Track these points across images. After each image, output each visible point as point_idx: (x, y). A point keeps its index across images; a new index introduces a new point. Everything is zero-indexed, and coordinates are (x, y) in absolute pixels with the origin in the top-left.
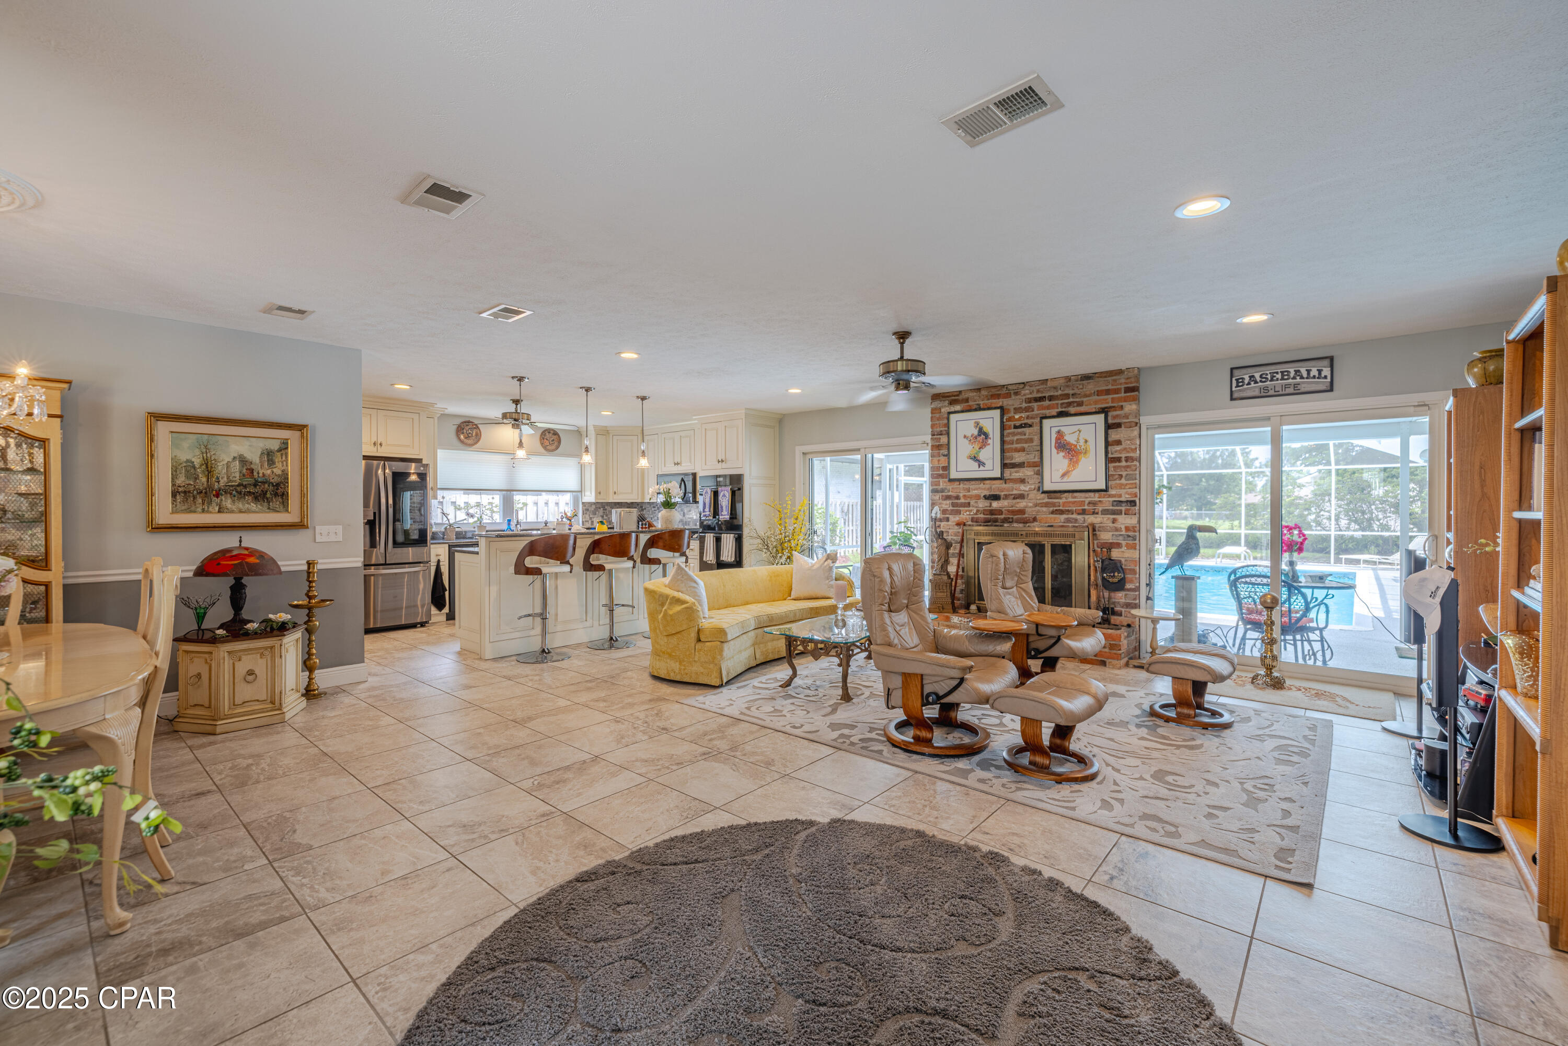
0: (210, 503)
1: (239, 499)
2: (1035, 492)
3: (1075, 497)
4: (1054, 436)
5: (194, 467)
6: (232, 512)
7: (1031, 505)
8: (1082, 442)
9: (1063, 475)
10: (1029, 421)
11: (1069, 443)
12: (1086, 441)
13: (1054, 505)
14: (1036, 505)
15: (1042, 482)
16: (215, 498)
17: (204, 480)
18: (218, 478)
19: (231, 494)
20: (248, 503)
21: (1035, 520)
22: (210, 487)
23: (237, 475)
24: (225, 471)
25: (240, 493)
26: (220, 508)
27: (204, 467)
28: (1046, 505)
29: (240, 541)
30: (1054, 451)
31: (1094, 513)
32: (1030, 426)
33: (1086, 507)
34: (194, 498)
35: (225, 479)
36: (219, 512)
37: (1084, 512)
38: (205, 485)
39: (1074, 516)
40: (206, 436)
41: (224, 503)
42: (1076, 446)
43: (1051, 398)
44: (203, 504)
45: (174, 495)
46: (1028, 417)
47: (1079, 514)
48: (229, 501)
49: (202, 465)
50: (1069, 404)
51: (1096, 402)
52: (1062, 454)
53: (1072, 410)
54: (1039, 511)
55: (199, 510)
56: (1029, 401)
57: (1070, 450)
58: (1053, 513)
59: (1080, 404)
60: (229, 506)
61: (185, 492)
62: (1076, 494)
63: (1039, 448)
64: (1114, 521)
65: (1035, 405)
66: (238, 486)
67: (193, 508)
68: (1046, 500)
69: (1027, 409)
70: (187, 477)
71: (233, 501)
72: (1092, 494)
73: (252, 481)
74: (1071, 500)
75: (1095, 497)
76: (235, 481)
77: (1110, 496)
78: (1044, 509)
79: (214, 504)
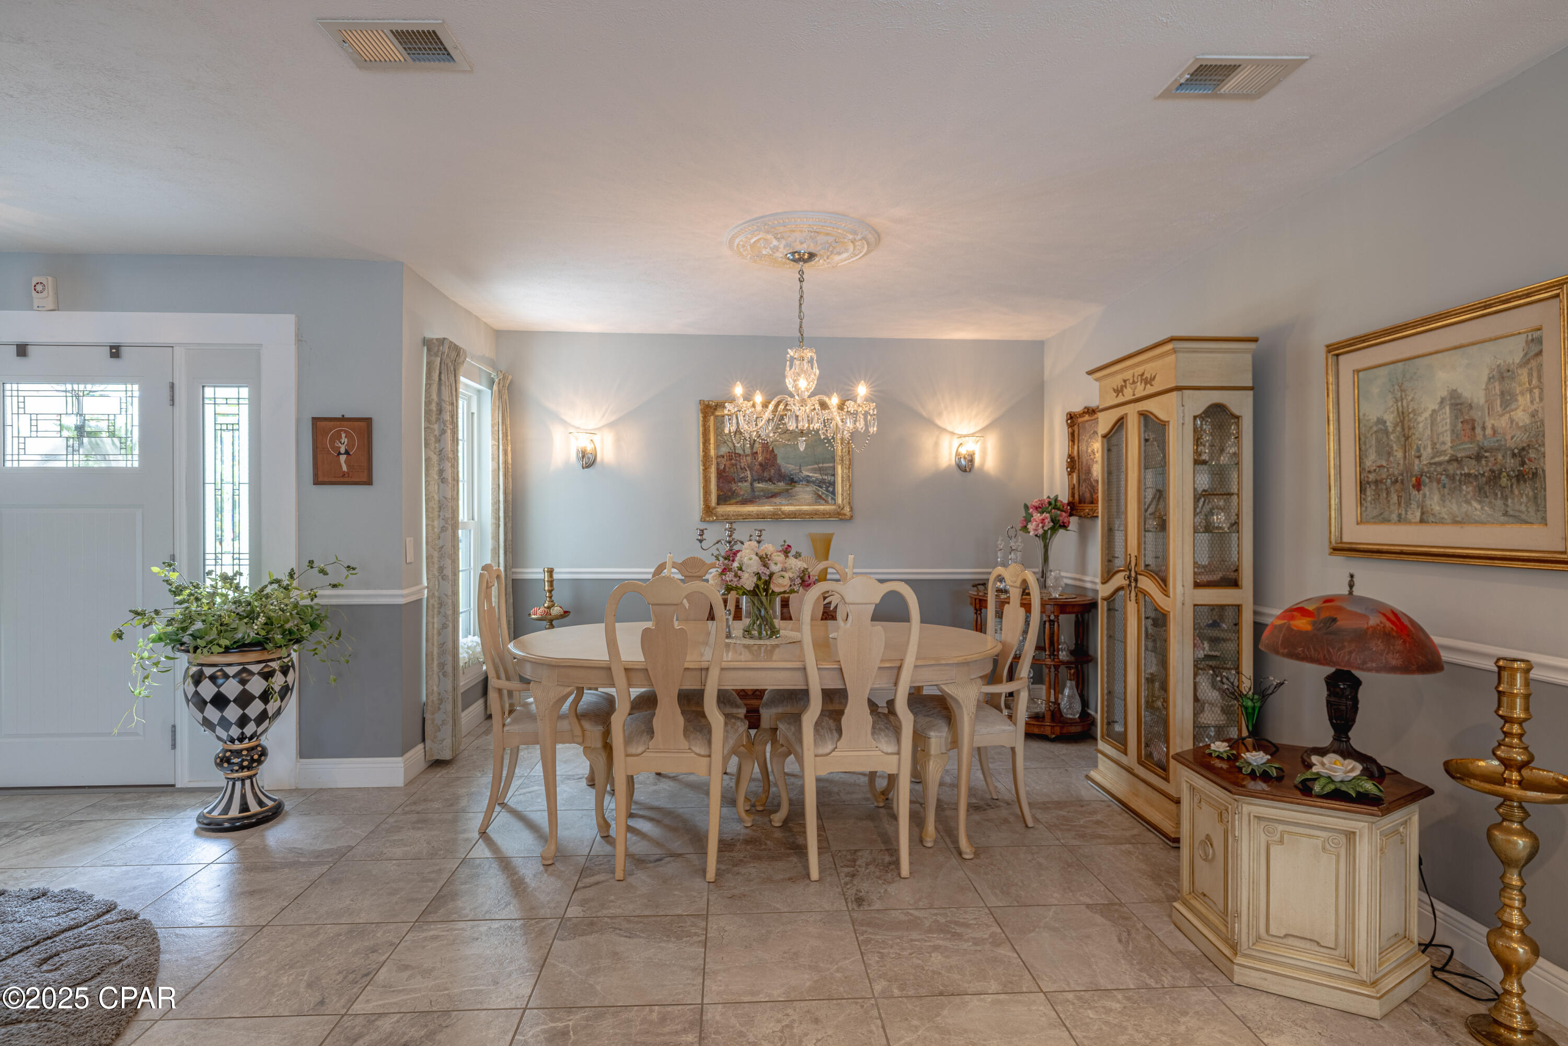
0: (1408, 504)
1: (1452, 491)
5: (1386, 432)
6: (1441, 522)
16: (1415, 492)
17: (1399, 455)
18: (1418, 450)
19: (1439, 481)
20: (1468, 502)
22: (1408, 469)
23: (1448, 438)
24: (1428, 432)
25: (1452, 478)
26: (1422, 513)
27: (1399, 429)
29: (1351, 586)
34: (1388, 493)
35: (1429, 450)
36: (1422, 521)
38: (1401, 467)
40: (1400, 364)
41: (1428, 502)
44: (1399, 504)
45: (1363, 487)
48: (1436, 498)
49: (1396, 426)
55: (1394, 517)
60: (1437, 508)
61: (1376, 482)
66: (1449, 462)
67: (1386, 514)
70: (1378, 453)
71: (1443, 499)
73: (1471, 448)
76: (1443, 453)
79: (1414, 505)
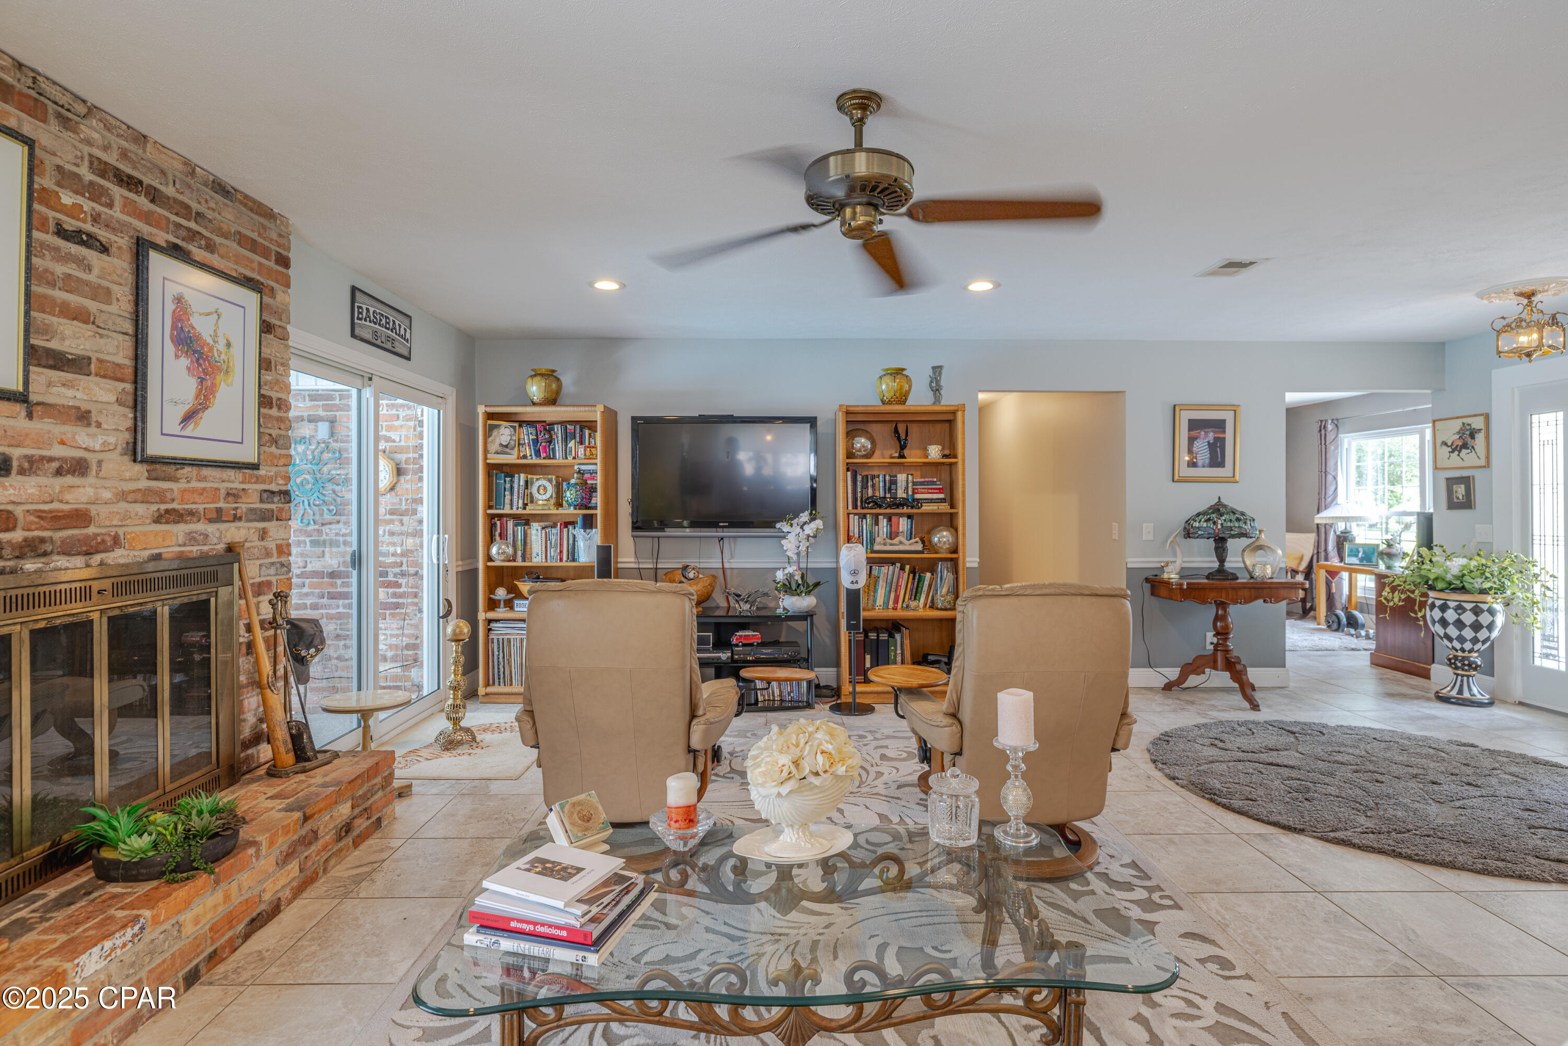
2: (115, 456)
3: (204, 479)
4: (170, 307)
7: (107, 495)
8: (221, 346)
9: (188, 418)
10: (103, 234)
11: (198, 337)
12: (229, 345)
13: (161, 497)
14: (123, 496)
15: (138, 429)
21: (116, 542)
28: (145, 497)
30: (170, 348)
31: (236, 518)
32: (104, 249)
33: (221, 504)
37: (218, 517)
39: (201, 527)
42: (211, 349)
43: (154, 196)
46: (96, 219)
47: (211, 521)
50: (193, 235)
51: (238, 259)
52: (185, 362)
53: (199, 254)
54: (126, 516)
56: (102, 169)
57: (201, 354)
58: (159, 519)
59: (210, 247)
62: (206, 472)
63: (129, 327)
64: (263, 535)
65: (118, 192)
68: (144, 484)
69: (95, 194)
72: (231, 473)
74: (195, 484)
75: (234, 480)
77: (259, 480)
78: (140, 509)
